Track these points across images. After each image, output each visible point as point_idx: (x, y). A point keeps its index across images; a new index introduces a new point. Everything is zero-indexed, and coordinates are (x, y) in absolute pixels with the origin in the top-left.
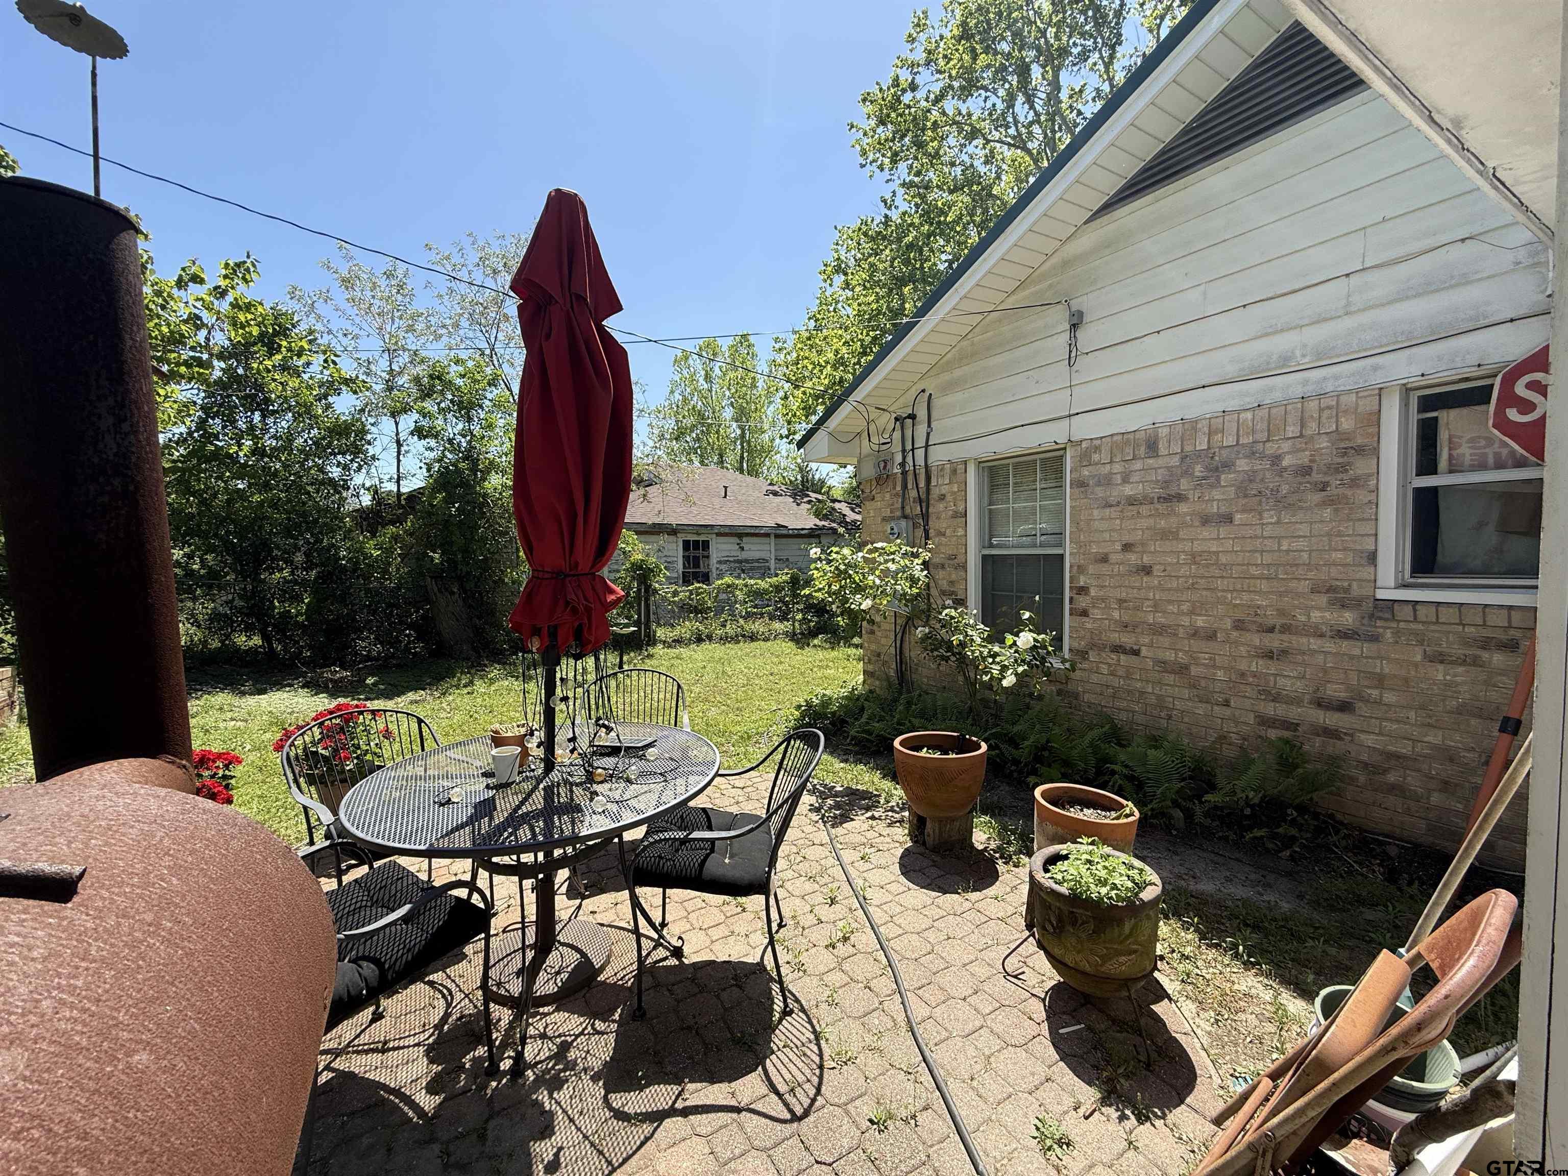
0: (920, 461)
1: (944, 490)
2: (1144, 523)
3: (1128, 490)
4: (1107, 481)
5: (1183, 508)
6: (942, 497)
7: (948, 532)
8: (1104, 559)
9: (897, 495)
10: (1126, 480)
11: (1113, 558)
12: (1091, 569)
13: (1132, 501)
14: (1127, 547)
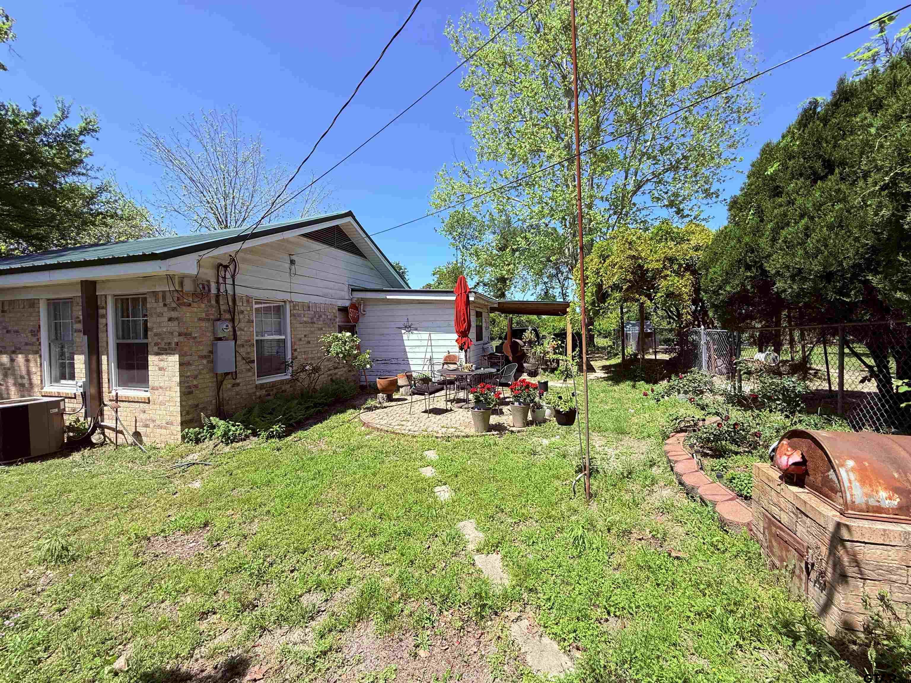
0: (230, 292)
1: (242, 308)
2: (308, 329)
3: (305, 319)
4: (299, 315)
5: (315, 326)
6: (242, 312)
7: (245, 329)
8: (300, 340)
9: (211, 306)
10: (304, 317)
11: (303, 339)
12: (297, 343)
13: (306, 322)
14: (305, 336)
